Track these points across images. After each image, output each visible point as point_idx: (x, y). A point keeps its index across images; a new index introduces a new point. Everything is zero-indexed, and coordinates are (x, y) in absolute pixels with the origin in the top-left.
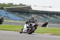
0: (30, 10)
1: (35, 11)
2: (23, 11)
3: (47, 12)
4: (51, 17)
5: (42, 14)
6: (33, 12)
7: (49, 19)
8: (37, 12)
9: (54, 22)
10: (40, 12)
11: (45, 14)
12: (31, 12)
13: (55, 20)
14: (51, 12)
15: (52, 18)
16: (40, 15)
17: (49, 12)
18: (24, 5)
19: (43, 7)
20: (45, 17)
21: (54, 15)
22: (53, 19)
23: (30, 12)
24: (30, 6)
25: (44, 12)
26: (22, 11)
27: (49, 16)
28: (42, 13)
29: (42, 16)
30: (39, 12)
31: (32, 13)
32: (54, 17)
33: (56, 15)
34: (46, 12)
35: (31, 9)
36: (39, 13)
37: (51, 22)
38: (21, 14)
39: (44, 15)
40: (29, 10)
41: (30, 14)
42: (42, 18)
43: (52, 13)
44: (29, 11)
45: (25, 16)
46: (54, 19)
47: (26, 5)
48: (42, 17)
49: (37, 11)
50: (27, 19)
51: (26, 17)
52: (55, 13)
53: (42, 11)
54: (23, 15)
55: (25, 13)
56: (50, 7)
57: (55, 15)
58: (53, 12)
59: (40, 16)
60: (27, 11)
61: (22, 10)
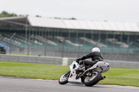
0: (27, 25)
1: (38, 28)
2: (11, 29)
3: (65, 31)
4: (74, 41)
5: (53, 35)
6: (33, 30)
7: (71, 46)
8: (43, 30)
9: (82, 53)
10: (49, 31)
11: (59, 36)
12: (28, 31)
13: (85, 47)
14: (73, 32)
15: (77, 45)
16: (49, 37)
17: (70, 32)
18: (12, 15)
19: (56, 18)
20: (60, 42)
21: (82, 38)
22: (79, 47)
23: (26, 29)
24: (25, 16)
25: (58, 31)
26: (7, 28)
27: (71, 40)
28: (53, 32)
29: (53, 40)
30: (46, 30)
31: (31, 34)
32: (82, 42)
33: (86, 37)
34: (63, 31)
35: (28, 23)
36: (47, 32)
37: (75, 52)
38: (4, 36)
39: (59, 38)
40: (22, 26)
41: (26, 35)
42: (53, 46)
43: (77, 32)
44: (23, 29)
45: (14, 40)
46: (81, 45)
47: (16, 15)
48: (53, 43)
49: (42, 28)
50: (18, 47)
51: (16, 42)
52: (85, 32)
53: (53, 29)
54: (9, 38)
55: (14, 34)
56: (73, 19)
57: (83, 36)
58: (79, 30)
59: (50, 39)
60: (19, 29)
61: (8, 26)
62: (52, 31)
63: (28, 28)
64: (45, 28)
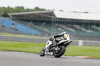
0: (53, 17)
1: (61, 19)
2: (41, 20)
3: (81, 21)
4: (87, 29)
5: (72, 24)
6: (58, 20)
7: (85, 32)
8: (64, 21)
9: (93, 37)
10: (69, 21)
11: (77, 24)
12: (54, 22)
13: (94, 33)
14: (87, 22)
15: (89, 31)
16: (69, 25)
17: (84, 22)
18: (42, 10)
19: (74, 12)
20: (77, 29)
21: (93, 26)
23: (53, 20)
25: (76, 21)
26: (39, 19)
27: (84, 28)
29: (72, 28)
30: (67, 21)
31: (56, 23)
32: (93, 29)
33: (96, 26)
34: (79, 21)
35: (54, 16)
37: (88, 37)
38: (37, 25)
39: (76, 26)
40: (50, 18)
42: (72, 31)
43: (89, 22)
44: (51, 20)
45: (44, 27)
46: (92, 32)
47: (45, 10)
49: (64, 19)
50: (47, 33)
51: (45, 29)
52: (95, 22)
53: (72, 19)
54: (40, 26)
55: (44, 23)
56: (86, 13)
58: (90, 21)
59: (70, 27)
60: (47, 20)
62: (71, 21)
63: (54, 19)
64: (66, 19)
